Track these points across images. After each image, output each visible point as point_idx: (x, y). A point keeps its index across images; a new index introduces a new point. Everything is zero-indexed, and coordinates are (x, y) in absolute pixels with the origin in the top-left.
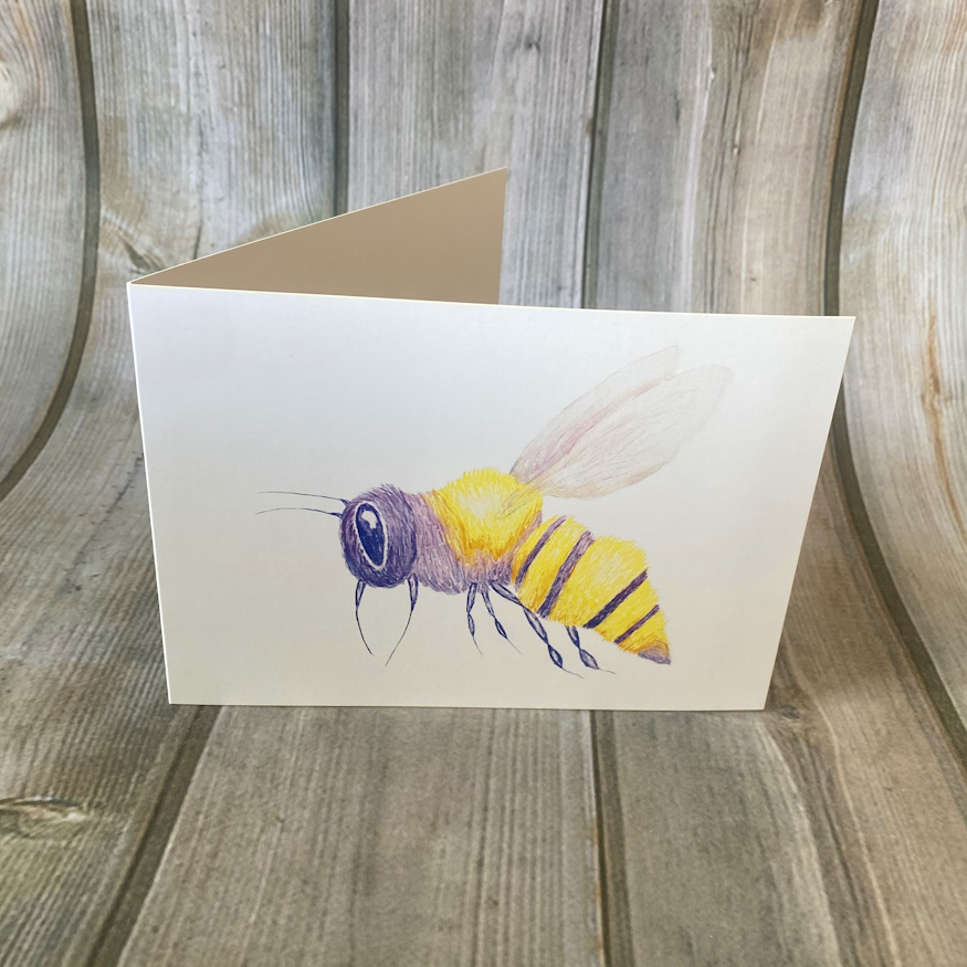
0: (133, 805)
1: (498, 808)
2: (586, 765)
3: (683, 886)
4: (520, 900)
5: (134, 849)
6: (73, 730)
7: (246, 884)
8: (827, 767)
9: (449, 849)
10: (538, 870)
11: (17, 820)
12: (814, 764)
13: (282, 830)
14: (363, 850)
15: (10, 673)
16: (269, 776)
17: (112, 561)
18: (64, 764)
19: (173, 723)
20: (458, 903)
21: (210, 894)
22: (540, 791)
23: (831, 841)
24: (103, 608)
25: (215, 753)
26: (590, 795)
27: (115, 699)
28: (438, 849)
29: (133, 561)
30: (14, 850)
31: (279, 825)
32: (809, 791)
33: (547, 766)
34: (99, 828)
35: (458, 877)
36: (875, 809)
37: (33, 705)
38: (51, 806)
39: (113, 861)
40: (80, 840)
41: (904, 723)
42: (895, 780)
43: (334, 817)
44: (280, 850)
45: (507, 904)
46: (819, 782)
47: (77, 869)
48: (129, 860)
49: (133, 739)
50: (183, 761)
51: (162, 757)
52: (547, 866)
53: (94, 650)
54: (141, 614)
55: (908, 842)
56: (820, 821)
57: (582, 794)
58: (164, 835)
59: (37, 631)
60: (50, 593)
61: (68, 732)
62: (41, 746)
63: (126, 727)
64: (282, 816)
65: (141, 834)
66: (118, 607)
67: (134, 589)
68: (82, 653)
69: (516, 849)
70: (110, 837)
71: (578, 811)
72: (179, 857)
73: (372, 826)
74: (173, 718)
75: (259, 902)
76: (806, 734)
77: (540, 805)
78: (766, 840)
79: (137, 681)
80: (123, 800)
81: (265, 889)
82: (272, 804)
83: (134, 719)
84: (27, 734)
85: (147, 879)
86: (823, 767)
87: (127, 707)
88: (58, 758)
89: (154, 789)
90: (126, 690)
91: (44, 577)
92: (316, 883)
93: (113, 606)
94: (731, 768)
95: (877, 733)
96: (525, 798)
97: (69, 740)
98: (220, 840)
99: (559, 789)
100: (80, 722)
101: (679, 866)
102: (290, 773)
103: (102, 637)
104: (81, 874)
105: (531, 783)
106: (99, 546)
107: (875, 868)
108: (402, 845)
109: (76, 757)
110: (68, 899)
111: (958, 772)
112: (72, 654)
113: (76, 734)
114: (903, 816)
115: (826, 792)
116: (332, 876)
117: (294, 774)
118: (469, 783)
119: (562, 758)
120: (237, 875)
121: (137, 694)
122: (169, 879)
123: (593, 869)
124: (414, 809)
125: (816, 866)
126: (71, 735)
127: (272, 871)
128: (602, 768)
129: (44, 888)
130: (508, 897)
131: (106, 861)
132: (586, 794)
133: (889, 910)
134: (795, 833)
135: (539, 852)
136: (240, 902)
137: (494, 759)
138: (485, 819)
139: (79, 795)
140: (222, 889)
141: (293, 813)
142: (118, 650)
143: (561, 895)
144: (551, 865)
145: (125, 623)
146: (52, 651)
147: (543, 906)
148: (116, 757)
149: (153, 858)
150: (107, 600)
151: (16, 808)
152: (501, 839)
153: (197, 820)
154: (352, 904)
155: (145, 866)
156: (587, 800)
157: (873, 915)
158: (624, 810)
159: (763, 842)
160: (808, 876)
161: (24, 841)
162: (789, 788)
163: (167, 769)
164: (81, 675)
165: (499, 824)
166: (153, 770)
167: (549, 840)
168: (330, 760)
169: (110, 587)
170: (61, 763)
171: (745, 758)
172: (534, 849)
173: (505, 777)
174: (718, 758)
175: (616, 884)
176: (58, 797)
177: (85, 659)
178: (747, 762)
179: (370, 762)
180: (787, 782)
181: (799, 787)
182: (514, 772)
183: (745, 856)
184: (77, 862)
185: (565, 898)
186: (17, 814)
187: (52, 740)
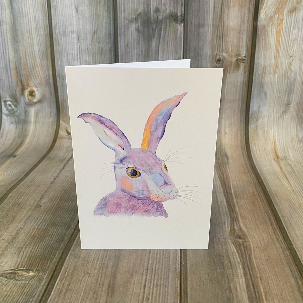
0: (48, 270)
1: (151, 269)
2: (178, 255)
3: (204, 292)
4: (156, 298)
5: (47, 284)
6: (34, 248)
7: (77, 294)
8: (249, 253)
9: (136, 282)
10: (162, 288)
11: (15, 275)
12: (245, 253)
13: (89, 276)
14: (111, 282)
15: (19, 232)
16: (86, 260)
17: (50, 198)
18: (30, 258)
19: (62, 245)
20: (137, 299)
21: (67, 297)
22: (164, 264)
23: (249, 277)
24: (46, 212)
25: (72, 253)
26: (178, 264)
27: (47, 238)
28: (133, 282)
29: (56, 197)
30: (13, 285)
31: (88, 275)
32: (243, 261)
33: (167, 256)
34: (38, 277)
35: (138, 291)
36: (263, 266)
37: (24, 241)
38: (25, 271)
39: (41, 287)
40: (32, 281)
41: (273, 239)
42: (269, 257)
43: (104, 273)
44: (88, 283)
45: (152, 299)
46: (246, 258)
47: (30, 290)
48: (45, 287)
49: (50, 250)
50: (63, 256)
51: (58, 255)
52: (164, 287)
53: (43, 224)
54: (56, 213)
55: (273, 277)
56: (246, 270)
57: (176, 264)
58: (56, 279)
59: (28, 219)
60: (33, 208)
61: (32, 248)
62: (24, 253)
63: (49, 247)
64: (89, 272)
65: (49, 278)
66: (51, 211)
67: (55, 206)
68: (39, 225)
69: (156, 281)
70: (40, 280)
71: (174, 269)
72: (59, 286)
73: (114, 275)
74: (61, 243)
75: (80, 300)
76: (243, 244)
77: (163, 267)
78: (230, 277)
79: (53, 232)
80: (45, 268)
81: (83, 296)
82: (86, 269)
83: (51, 244)
84: (22, 249)
85: (50, 293)
86: (248, 253)
87: (50, 240)
88: (29, 256)
89: (54, 265)
90: (50, 235)
91: (32, 203)
92: (97, 293)
93: (49, 211)
94: (220, 254)
95: (264, 242)
96: (159, 266)
97: (32, 251)
98: (71, 280)
99: (169, 263)
100: (36, 245)
101: (203, 286)
102: (92, 259)
103: (45, 220)
104: (31, 291)
105: (161, 261)
106: (47, 194)
107: (262, 286)
108: (122, 281)
109: (34, 256)
110: (26, 300)
111: (288, 254)
112: (36, 225)
113: (35, 249)
114: (271, 269)
115: (248, 261)
116: (102, 291)
117: (93, 259)
118: (143, 261)
119: (171, 253)
120: (75, 291)
121: (53, 236)
122: (55, 293)
123: (178, 287)
124: (127, 270)
125: (244, 285)
126: (33, 249)
127: (85, 289)
128: (182, 256)
129: (20, 296)
130: (152, 296)
131: (39, 287)
132: (177, 264)
133: (266, 299)
134: (238, 274)
135: (162, 282)
136: (75, 300)
137: (151, 254)
138: (147, 272)
139: (33, 267)
140: (70, 296)
141: (92, 271)
142: (49, 223)
143: (168, 296)
144: (166, 286)
145: (52, 216)
146: (31, 225)
147: (162, 300)
148: (45, 255)
149: (52, 286)
150: (48, 210)
151: (15, 272)
152: (151, 279)
153: (65, 274)
154: (107, 300)
155: (49, 289)
156: (177, 266)
157: (261, 301)
158: (188, 269)
159: (229, 278)
160: (242, 288)
161: (16, 281)
162: (237, 261)
163: (58, 259)
164: (38, 232)
165: (151, 274)
166: (54, 259)
167: (165, 279)
168: (104, 255)
169: (49, 205)
170: (29, 258)
171: (225, 251)
172: (161, 281)
173: (154, 259)
174: (217, 251)
175: (184, 292)
176: (27, 268)
177: (40, 227)
178: (226, 253)
179: (115, 255)
180: (237, 258)
181: (240, 260)
182: (157, 258)
183: (223, 282)
184: (30, 288)
185: (169, 297)
186: (16, 273)
187: (28, 251)
